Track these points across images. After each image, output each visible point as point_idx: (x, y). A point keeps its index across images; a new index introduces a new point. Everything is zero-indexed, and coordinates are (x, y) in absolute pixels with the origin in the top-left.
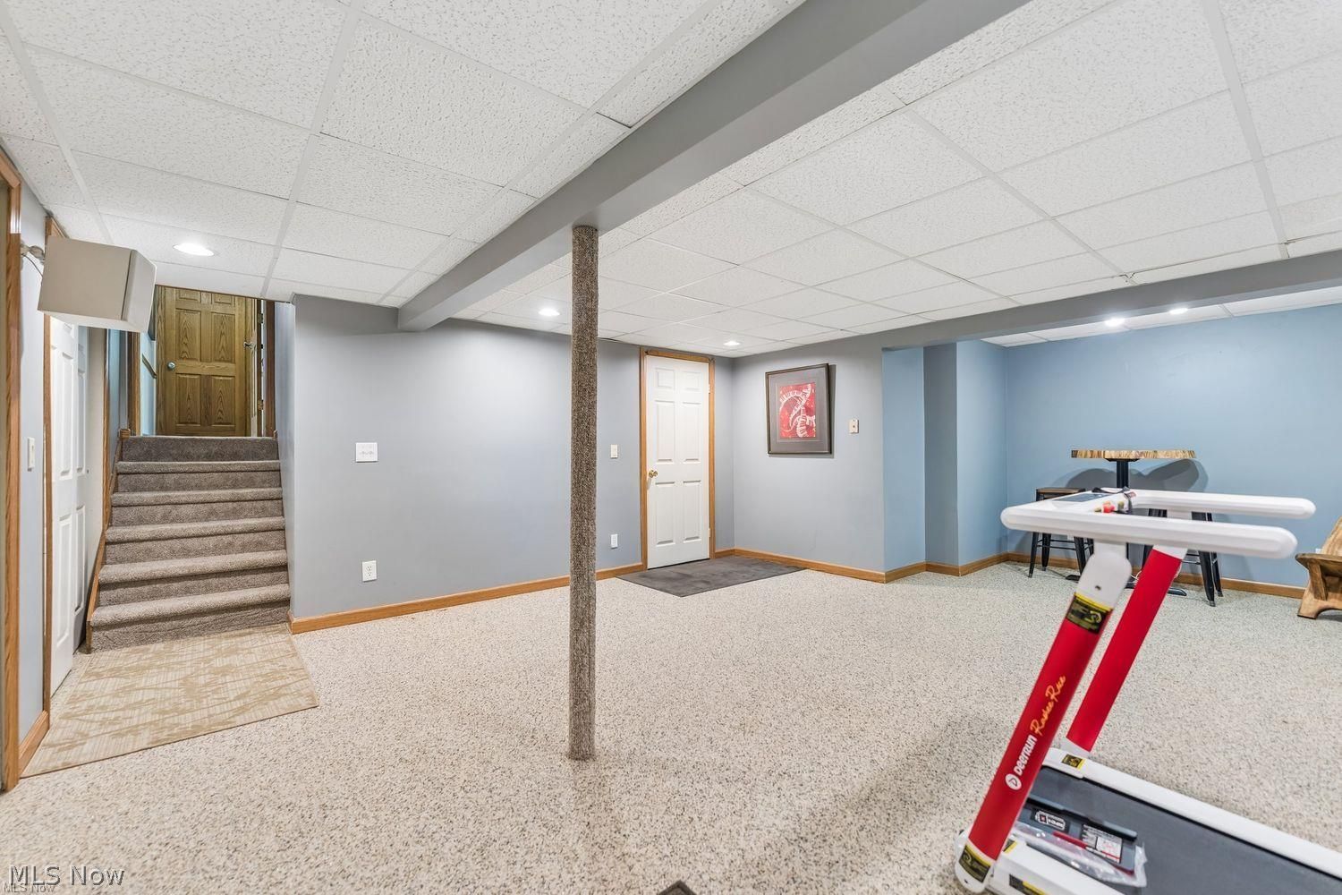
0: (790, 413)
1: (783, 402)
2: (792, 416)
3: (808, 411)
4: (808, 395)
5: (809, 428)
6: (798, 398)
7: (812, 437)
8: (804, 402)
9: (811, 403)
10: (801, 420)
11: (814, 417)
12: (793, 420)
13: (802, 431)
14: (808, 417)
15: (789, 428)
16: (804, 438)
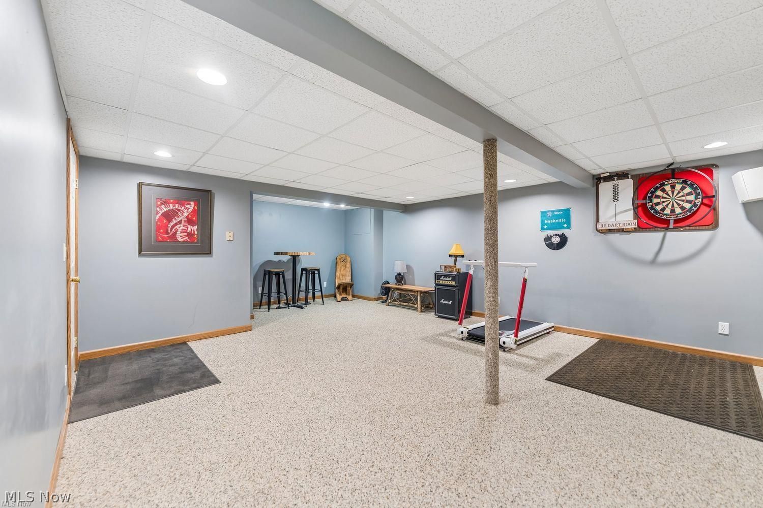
0: (170, 221)
1: (161, 212)
2: (172, 224)
3: (190, 221)
4: (190, 210)
5: (190, 235)
6: (179, 210)
7: (193, 242)
8: (186, 214)
9: (193, 216)
10: (182, 227)
11: (196, 227)
12: (173, 227)
13: (182, 237)
14: (189, 227)
15: (167, 233)
16: (183, 242)
